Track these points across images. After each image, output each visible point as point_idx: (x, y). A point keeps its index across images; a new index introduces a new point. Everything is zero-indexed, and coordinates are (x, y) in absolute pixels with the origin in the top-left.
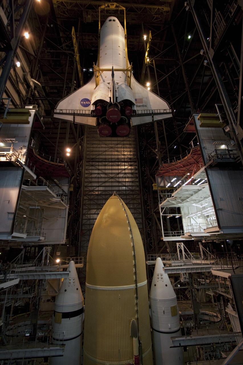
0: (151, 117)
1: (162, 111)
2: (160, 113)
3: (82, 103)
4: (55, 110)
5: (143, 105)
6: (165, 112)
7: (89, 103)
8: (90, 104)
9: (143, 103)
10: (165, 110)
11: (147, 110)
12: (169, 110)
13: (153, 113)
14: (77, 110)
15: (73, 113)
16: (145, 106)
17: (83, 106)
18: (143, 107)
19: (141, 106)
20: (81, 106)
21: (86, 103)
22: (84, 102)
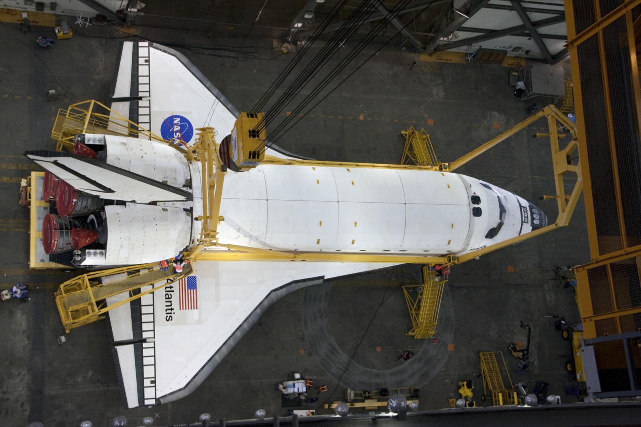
0: (130, 336)
1: (148, 372)
2: (143, 365)
3: (175, 122)
4: (146, 44)
5: (172, 309)
6: (147, 383)
9: (180, 309)
10: (152, 382)
11: (154, 322)
12: (154, 397)
13: (145, 341)
14: (150, 107)
15: (140, 95)
16: (167, 316)
17: (165, 122)
18: (166, 310)
19: (169, 304)
20: (165, 118)
21: (178, 134)
22: (179, 128)
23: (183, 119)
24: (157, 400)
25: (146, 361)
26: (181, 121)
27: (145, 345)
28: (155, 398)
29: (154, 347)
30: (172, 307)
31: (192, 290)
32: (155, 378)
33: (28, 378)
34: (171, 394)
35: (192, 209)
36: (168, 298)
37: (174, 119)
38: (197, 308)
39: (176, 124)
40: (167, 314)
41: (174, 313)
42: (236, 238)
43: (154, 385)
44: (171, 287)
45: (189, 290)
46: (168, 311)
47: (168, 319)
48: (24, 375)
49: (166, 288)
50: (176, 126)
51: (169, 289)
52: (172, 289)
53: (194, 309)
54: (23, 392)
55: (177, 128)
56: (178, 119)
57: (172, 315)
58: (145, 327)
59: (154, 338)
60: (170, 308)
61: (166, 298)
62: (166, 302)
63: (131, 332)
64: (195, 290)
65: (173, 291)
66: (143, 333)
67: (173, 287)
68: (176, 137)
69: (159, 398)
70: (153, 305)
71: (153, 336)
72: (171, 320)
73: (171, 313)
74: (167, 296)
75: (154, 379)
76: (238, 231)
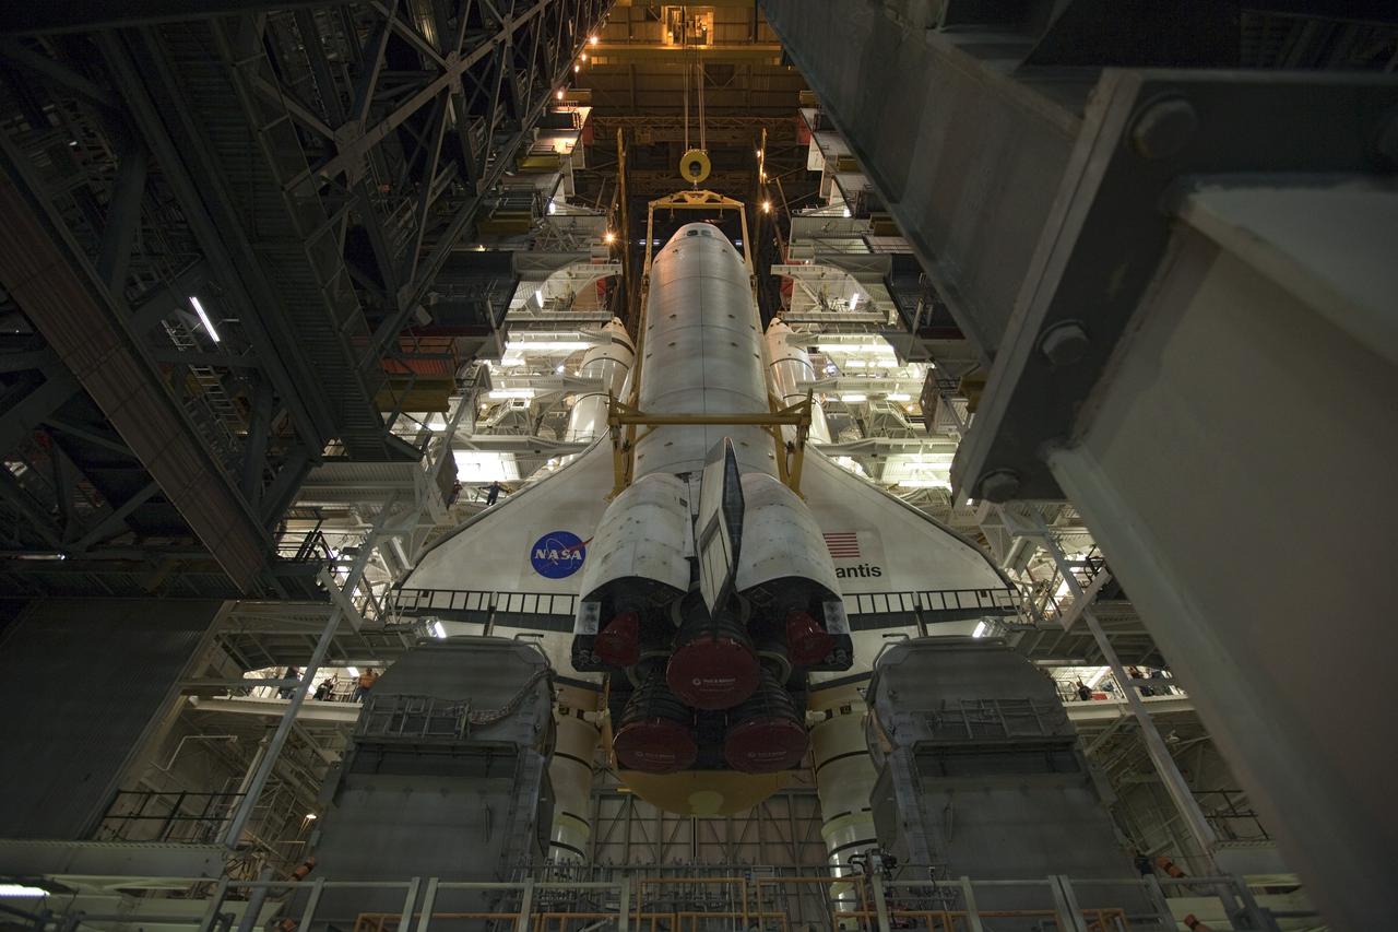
1: (969, 601)
2: (959, 609)
3: (543, 556)
5: (861, 568)
6: (987, 602)
7: (579, 557)
8: (581, 562)
10: (984, 595)
11: (886, 594)
13: (919, 609)
14: (510, 594)
15: (484, 607)
16: (874, 574)
17: (542, 573)
18: (862, 575)
19: (852, 571)
20: (534, 571)
21: (564, 553)
22: (554, 552)
23: (540, 544)
25: (951, 605)
26: (543, 548)
27: (926, 607)
29: (928, 593)
30: (857, 567)
32: (976, 591)
36: (843, 573)
37: (537, 557)
39: (547, 556)
40: (869, 575)
41: (868, 564)
43: (988, 593)
46: (865, 572)
47: (877, 573)
50: (551, 556)
55: (554, 554)
57: (870, 567)
58: (895, 608)
59: (911, 593)
60: (859, 571)
61: (844, 576)
62: (849, 576)
63: (909, 627)
66: (906, 610)
68: (568, 556)
70: (858, 595)
72: (879, 568)
73: (868, 569)
74: (841, 575)
75: (979, 593)
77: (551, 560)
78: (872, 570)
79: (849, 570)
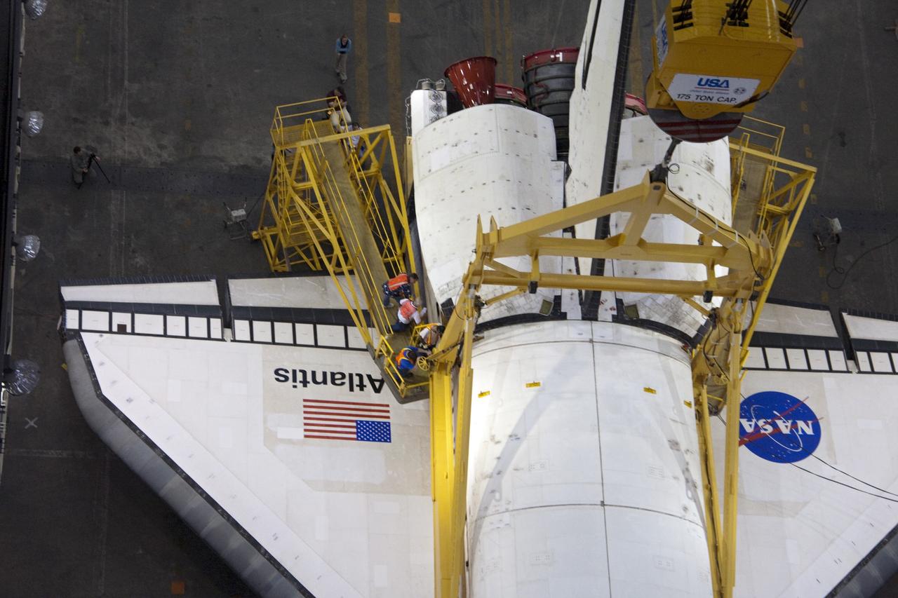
0: (239, 301)
1: (148, 322)
2: (165, 314)
3: (801, 424)
5: (305, 383)
6: (121, 318)
9: (305, 400)
10: (122, 327)
11: (273, 343)
12: (83, 328)
14: (831, 371)
15: (861, 355)
16: (287, 371)
17: (795, 401)
18: (304, 373)
19: (319, 378)
21: (770, 429)
22: (786, 431)
23: (811, 444)
24: (77, 334)
25: (175, 320)
26: (804, 435)
27: (216, 323)
28: (80, 329)
29: (209, 338)
30: (311, 385)
31: (355, 430)
32: (133, 333)
33: (152, 162)
34: (89, 364)
35: (563, 317)
36: (334, 378)
37: (810, 422)
38: (306, 436)
39: (794, 425)
40: (294, 372)
41: (295, 387)
42: (493, 438)
43: (115, 329)
44: (362, 387)
45: (354, 424)
46: (300, 377)
47: (281, 372)
48: (159, 156)
49: (360, 376)
50: (789, 424)
51: (356, 380)
52: (356, 389)
53: (306, 430)
54: (119, 152)
55: (784, 427)
56: (809, 431)
57: (290, 383)
58: (261, 325)
59: (232, 341)
60: (309, 378)
61: (333, 374)
62: (325, 374)
63: (251, 305)
64: (355, 436)
65: (351, 389)
66: (246, 323)
67: (362, 389)
68: (761, 423)
69: (81, 337)
70: (316, 346)
71: (237, 339)
72: (277, 380)
73: (295, 380)
74: (338, 376)
75: (129, 330)
76: (511, 436)
77: (787, 418)
78: (287, 379)
79: (325, 382)
